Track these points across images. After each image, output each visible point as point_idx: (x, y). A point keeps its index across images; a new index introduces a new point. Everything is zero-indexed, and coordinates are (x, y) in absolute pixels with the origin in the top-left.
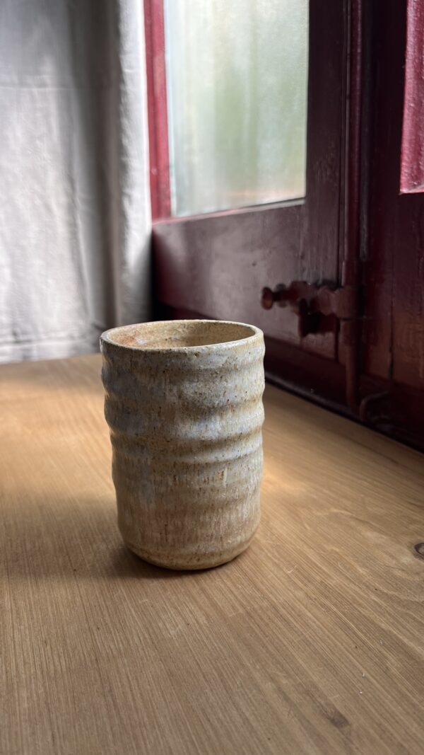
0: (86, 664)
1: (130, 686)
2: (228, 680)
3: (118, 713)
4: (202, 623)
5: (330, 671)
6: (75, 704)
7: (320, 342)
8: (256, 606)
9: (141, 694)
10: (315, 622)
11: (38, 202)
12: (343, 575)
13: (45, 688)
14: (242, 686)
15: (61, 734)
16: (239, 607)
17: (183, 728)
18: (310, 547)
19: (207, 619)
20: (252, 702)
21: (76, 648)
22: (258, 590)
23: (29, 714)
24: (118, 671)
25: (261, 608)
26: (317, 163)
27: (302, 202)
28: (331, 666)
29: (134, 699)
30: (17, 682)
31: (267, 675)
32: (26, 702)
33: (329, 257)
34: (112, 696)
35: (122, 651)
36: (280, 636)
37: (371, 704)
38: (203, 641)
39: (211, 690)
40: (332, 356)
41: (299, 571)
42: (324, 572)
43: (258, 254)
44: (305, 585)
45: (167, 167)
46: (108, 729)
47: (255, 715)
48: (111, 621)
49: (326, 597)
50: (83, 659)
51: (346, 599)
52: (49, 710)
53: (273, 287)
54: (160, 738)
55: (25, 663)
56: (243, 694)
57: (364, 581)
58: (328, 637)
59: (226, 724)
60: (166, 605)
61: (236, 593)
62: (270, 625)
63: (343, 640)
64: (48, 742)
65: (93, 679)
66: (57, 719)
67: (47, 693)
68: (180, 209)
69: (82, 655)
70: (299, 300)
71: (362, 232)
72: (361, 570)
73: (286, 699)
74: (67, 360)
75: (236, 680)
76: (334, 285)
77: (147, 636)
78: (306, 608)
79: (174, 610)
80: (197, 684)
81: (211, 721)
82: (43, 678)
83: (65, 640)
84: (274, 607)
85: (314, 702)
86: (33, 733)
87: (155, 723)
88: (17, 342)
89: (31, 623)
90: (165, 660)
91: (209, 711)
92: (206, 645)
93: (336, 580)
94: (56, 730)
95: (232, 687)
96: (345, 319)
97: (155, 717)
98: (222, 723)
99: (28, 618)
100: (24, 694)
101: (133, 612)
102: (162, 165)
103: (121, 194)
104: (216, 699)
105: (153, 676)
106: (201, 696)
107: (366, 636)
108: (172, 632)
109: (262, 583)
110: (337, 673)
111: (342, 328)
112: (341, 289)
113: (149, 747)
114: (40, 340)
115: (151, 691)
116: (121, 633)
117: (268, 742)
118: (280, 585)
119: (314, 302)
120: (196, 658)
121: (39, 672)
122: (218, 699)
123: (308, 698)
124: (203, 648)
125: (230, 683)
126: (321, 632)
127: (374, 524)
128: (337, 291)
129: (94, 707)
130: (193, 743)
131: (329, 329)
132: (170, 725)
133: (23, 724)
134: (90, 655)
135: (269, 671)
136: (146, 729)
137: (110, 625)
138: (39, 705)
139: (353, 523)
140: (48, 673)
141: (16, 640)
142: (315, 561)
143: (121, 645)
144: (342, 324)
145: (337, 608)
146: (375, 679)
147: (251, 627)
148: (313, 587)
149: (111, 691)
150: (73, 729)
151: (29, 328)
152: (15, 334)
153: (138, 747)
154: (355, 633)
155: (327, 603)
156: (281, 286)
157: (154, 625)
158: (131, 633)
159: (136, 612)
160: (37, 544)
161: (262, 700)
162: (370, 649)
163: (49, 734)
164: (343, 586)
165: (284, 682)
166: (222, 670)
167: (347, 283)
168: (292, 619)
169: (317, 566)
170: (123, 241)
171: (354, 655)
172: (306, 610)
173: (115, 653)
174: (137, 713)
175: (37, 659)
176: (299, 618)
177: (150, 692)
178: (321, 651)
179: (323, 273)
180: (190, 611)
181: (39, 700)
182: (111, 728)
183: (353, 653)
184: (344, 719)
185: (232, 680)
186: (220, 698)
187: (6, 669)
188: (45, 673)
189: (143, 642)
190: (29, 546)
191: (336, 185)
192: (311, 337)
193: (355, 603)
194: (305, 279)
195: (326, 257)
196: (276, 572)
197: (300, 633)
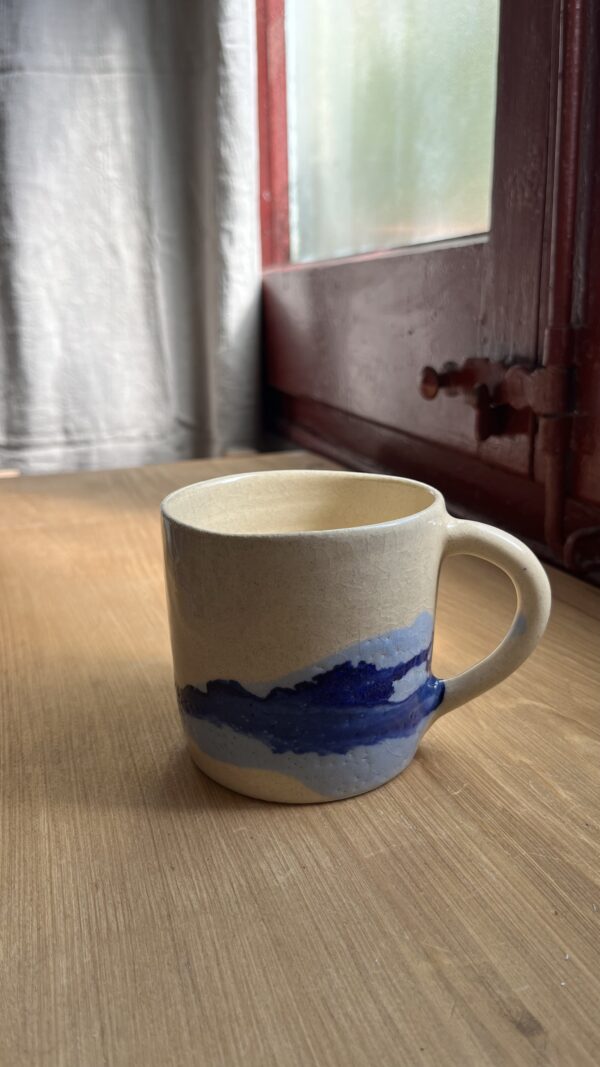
0: (153, 921)
1: (218, 960)
2: (363, 956)
3: (199, 999)
4: (325, 867)
5: (516, 947)
6: (135, 981)
7: (508, 448)
8: (405, 844)
9: (233, 972)
10: (493, 872)
11: (100, 242)
12: (538, 801)
13: (93, 956)
14: (383, 966)
15: (115, 1029)
16: (378, 843)
17: (293, 1026)
18: (487, 756)
19: (331, 861)
20: (397, 991)
21: (140, 895)
22: (410, 818)
23: (69, 995)
24: (200, 934)
25: (412, 845)
26: (510, 180)
27: (484, 239)
28: (517, 940)
29: (222, 978)
30: (53, 944)
31: (420, 950)
32: (64, 975)
33: (524, 323)
34: (190, 971)
35: (207, 905)
36: (440, 891)
37: (578, 1003)
38: (326, 893)
39: (337, 971)
40: (524, 470)
41: (470, 793)
42: (509, 795)
43: (417, 317)
44: (480, 813)
45: (286, 188)
46: (183, 1023)
47: (401, 1010)
48: (192, 859)
49: (511, 834)
50: (149, 912)
51: (542, 839)
52: (97, 988)
53: (438, 366)
54: (259, 1041)
55: (66, 916)
56: (384, 979)
57: (569, 811)
58: (514, 896)
59: (358, 1023)
60: (272, 836)
61: (376, 822)
62: (426, 873)
63: (536, 901)
64: (94, 1038)
65: (163, 945)
66: (109, 1003)
67: (94, 962)
68: (303, 251)
69: (148, 907)
70: (477, 386)
71: (575, 284)
72: (564, 794)
73: (449, 988)
74: (138, 470)
75: (374, 955)
76: (532, 364)
77: (243, 882)
78: (481, 849)
79: (284, 845)
80: (315, 959)
81: (336, 1017)
82: (91, 939)
83: (124, 883)
84: (432, 845)
85: (491, 995)
86: (74, 1025)
87: (252, 1015)
88: (70, 443)
89: (76, 856)
90: (269, 921)
91: (333, 1001)
92: (330, 900)
93: (525, 808)
94: (107, 1021)
95: (367, 966)
96: (545, 416)
97: (253, 1007)
98: (352, 1022)
99: (72, 849)
100: (63, 964)
101: (224, 847)
102: (278, 187)
103: (219, 230)
104: (343, 982)
105: (250, 943)
106: (321, 978)
107: (571, 896)
108: (281, 879)
109: (416, 809)
110: (526, 952)
111: (541, 429)
112: (542, 371)
113: (243, 1053)
114: (101, 440)
115: (248, 966)
116: (205, 877)
117: (420, 1054)
118: (441, 812)
119: (500, 389)
120: (315, 919)
121: (85, 932)
122: (346, 984)
123: (482, 989)
124: (325, 904)
125: (365, 960)
126: (503, 889)
127: (584, 724)
128: (535, 373)
129: (163, 988)
130: (307, 1049)
131: (523, 431)
132: (275, 1021)
133: (59, 1009)
134: (159, 908)
135: (423, 943)
136: (239, 1025)
137: (189, 863)
138: (83, 981)
139: (552, 721)
140: (98, 932)
141: (54, 880)
142: (494, 778)
143: (205, 895)
144: (542, 422)
145: (528, 851)
146: (586, 964)
147: (397, 875)
148: (490, 818)
149: (188, 963)
150: (132, 1021)
151: (86, 423)
152: (66, 432)
153: (226, 1052)
154: (554, 891)
155: (513, 842)
156: (450, 364)
157: (254, 866)
158: (220, 877)
159: (228, 846)
160: (88, 739)
161: (413, 989)
162: (577, 916)
163: (97, 1025)
164: (536, 816)
165: (447, 962)
166: (353, 940)
167: (551, 360)
168: (459, 866)
169: (498, 786)
170: (220, 298)
171: (553, 924)
172: (480, 853)
173: (196, 906)
174: (226, 998)
175: (83, 910)
176: (469, 864)
177: (246, 969)
178: (502, 917)
179: (514, 345)
180: (307, 847)
181: (83, 972)
182: (188, 1022)
183: (550, 921)
184: (536, 1022)
185: (368, 955)
186: (349, 983)
187: (38, 924)
188: (94, 931)
189: (237, 892)
190: (76, 742)
191: (538, 212)
192: (494, 441)
193: (555, 845)
194: (486, 354)
195: (520, 323)
196: (435, 793)
197: (471, 888)
